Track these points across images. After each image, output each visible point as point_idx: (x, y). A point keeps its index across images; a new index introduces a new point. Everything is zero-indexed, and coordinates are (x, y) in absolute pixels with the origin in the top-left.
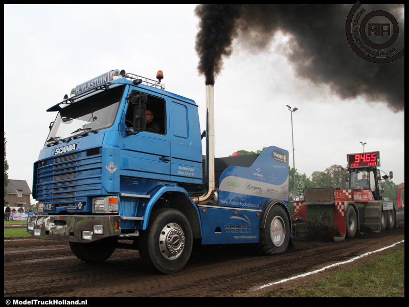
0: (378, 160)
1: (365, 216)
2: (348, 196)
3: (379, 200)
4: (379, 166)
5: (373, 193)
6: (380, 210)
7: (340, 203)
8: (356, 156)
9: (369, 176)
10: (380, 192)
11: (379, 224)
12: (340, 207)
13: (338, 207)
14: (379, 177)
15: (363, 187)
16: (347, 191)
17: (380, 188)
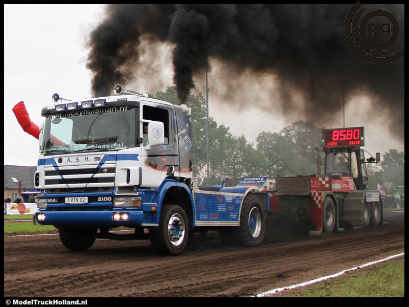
0: (362, 138)
1: (345, 209)
2: (324, 185)
3: (362, 189)
4: (363, 145)
5: (355, 180)
6: (363, 201)
7: (317, 194)
8: (334, 132)
9: (350, 159)
10: (363, 179)
11: (361, 219)
12: (317, 198)
13: (315, 198)
14: (363, 160)
15: (342, 173)
16: (324, 179)
17: (364, 174)
